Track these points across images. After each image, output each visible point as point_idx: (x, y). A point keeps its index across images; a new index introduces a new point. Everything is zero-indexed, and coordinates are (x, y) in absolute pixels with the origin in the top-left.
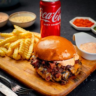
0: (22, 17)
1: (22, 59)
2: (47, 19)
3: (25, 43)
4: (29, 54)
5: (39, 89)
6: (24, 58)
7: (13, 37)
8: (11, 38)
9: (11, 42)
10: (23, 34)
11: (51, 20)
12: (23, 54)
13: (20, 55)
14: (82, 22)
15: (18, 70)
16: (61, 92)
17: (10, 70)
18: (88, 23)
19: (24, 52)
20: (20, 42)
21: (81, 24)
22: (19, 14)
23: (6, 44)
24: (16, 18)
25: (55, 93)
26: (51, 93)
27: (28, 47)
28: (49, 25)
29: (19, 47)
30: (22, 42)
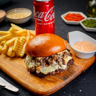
0: (19, 14)
1: (16, 57)
2: (40, 19)
3: (20, 41)
4: (23, 51)
5: (28, 86)
6: (18, 56)
7: (9, 35)
8: (7, 36)
9: (7, 39)
10: (18, 32)
11: (43, 19)
12: (17, 52)
13: (14, 53)
14: (73, 16)
15: (11, 67)
16: (49, 89)
17: (3, 67)
18: (79, 18)
19: (18, 50)
20: (15, 40)
21: (72, 19)
22: (15, 10)
23: (2, 42)
24: (13, 15)
25: (43, 90)
26: (39, 90)
27: (22, 45)
28: (42, 24)
29: (14, 45)
30: (17, 40)
